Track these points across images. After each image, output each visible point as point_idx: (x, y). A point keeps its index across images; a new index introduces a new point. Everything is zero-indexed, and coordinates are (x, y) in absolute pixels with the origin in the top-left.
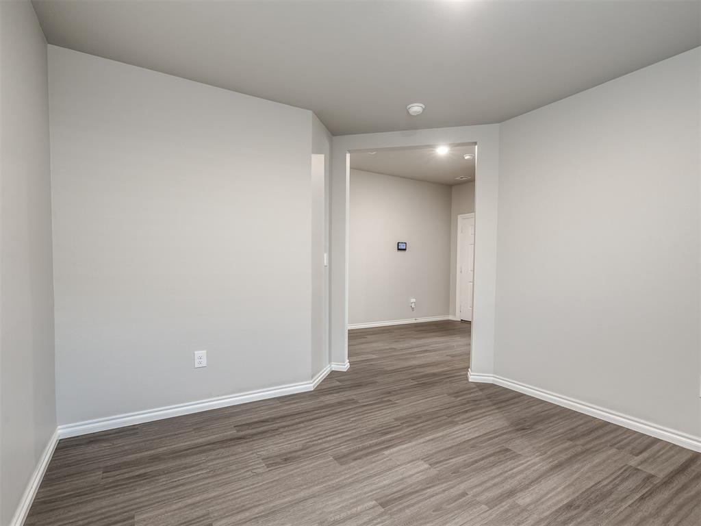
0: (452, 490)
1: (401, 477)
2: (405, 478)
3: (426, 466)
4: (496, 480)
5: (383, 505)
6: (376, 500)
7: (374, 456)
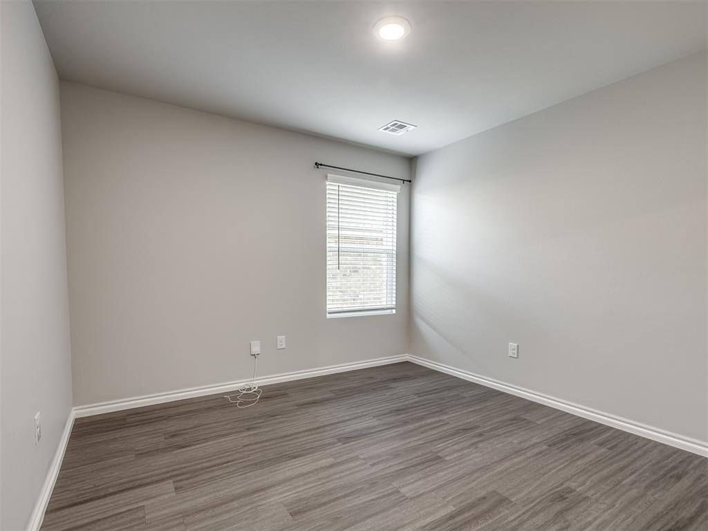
0: (383, 467)
1: (429, 479)
2: (424, 478)
3: (403, 490)
4: (338, 476)
5: (439, 458)
6: (445, 460)
7: (464, 504)
